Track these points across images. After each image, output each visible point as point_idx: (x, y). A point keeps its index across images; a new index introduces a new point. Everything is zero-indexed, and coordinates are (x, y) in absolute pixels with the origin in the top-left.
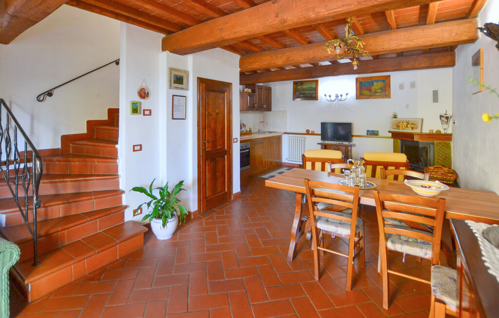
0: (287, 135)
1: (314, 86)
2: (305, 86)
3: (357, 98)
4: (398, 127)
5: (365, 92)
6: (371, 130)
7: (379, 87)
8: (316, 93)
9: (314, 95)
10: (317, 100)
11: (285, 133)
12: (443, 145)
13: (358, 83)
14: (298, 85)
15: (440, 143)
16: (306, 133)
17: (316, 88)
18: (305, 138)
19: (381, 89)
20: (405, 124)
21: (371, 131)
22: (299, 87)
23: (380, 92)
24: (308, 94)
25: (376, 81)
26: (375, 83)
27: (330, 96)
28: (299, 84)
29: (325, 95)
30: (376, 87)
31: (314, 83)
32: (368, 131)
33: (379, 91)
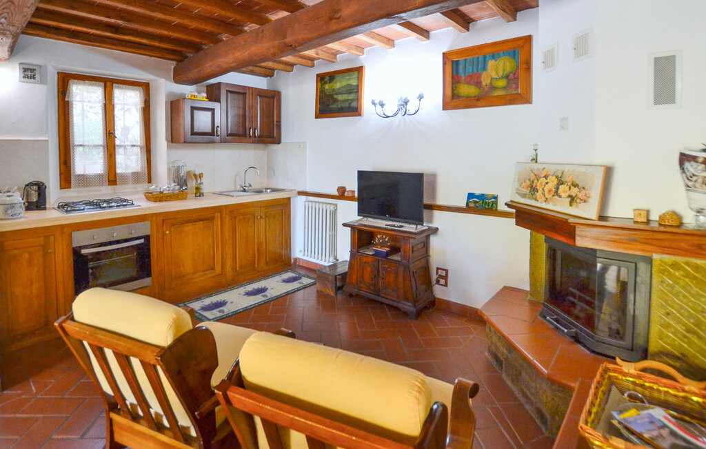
0: (304, 197)
1: (354, 82)
2: (338, 84)
3: (446, 106)
4: (533, 189)
5: (467, 90)
6: (478, 192)
7: (501, 74)
8: (358, 99)
9: (354, 104)
10: (360, 115)
11: (300, 193)
12: (687, 275)
13: (449, 67)
14: (325, 83)
15: (675, 266)
16: (336, 193)
17: (358, 86)
18: (336, 205)
19: (507, 77)
20: (553, 182)
21: (477, 197)
22: (327, 87)
23: (504, 88)
24: (344, 101)
25: (493, 57)
26: (491, 63)
27: (382, 105)
28: (327, 78)
29: (373, 103)
30: (494, 75)
31: (355, 74)
32: (471, 196)
33: (502, 83)
